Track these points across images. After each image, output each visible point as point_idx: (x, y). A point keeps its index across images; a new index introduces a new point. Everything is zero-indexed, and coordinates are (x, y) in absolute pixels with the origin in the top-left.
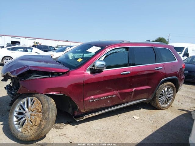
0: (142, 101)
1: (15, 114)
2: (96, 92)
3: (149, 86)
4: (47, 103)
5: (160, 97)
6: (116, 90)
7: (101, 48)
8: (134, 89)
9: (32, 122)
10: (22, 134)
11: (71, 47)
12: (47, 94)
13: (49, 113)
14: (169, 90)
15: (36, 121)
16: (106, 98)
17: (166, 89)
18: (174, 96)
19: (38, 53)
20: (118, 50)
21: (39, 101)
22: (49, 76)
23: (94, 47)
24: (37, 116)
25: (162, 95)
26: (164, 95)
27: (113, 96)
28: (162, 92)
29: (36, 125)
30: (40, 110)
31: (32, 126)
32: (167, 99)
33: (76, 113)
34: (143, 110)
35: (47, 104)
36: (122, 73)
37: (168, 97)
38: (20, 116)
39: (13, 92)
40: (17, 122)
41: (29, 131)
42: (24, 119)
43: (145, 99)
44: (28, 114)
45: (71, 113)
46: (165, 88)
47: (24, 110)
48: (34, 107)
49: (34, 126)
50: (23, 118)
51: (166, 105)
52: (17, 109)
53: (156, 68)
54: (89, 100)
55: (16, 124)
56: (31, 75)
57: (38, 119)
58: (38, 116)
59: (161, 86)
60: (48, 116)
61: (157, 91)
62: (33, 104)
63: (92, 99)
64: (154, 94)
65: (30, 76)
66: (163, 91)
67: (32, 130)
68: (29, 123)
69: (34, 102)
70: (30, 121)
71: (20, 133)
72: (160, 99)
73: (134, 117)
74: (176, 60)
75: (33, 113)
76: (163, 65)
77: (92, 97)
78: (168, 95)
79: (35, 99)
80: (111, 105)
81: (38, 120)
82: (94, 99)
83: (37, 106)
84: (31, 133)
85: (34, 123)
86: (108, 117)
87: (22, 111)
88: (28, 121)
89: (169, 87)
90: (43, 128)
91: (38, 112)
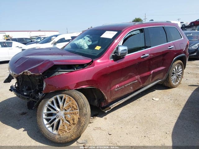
0: (158, 82)
1: (44, 116)
2: (121, 80)
3: (164, 66)
4: (81, 98)
5: (172, 76)
6: (137, 75)
7: (117, 32)
8: (152, 72)
9: (68, 121)
10: (59, 136)
11: (56, 36)
12: (78, 88)
13: (86, 108)
14: (179, 68)
15: (73, 120)
16: (129, 84)
17: (176, 68)
18: (182, 73)
19: (19, 47)
20: (134, 33)
21: (71, 98)
22: (74, 70)
23: (107, 32)
24: (73, 114)
25: (173, 73)
26: (175, 74)
27: (135, 81)
28: (174, 71)
29: (75, 124)
30: (75, 107)
31: (70, 125)
32: (177, 77)
33: (103, 105)
34: (157, 91)
35: (82, 100)
36: (142, 57)
37: (178, 75)
38: (52, 118)
39: (25, 94)
40: (49, 124)
41: (68, 131)
42: (57, 120)
43: (160, 80)
44: (61, 113)
45: (97, 106)
46: (176, 66)
47: (55, 110)
48: (67, 105)
49: (72, 125)
50: (55, 119)
51: (177, 83)
52: (45, 111)
53: (169, 48)
54: (115, 89)
55: (49, 127)
56: (56, 71)
57: (75, 116)
58: (75, 114)
59: (174, 63)
60: (86, 112)
61: (170, 70)
62: (65, 102)
63: (118, 88)
64: (168, 74)
65: (54, 72)
66: (174, 69)
67: (71, 130)
68: (66, 123)
69: (65, 100)
70: (66, 121)
71: (57, 136)
72: (172, 77)
73: (154, 99)
74: (182, 37)
75: (68, 111)
76: (174, 44)
77: (118, 86)
78: (178, 73)
79: (66, 96)
80: (133, 91)
81: (76, 118)
82: (120, 87)
83: (70, 103)
84: (71, 133)
85: (72, 122)
86: (131, 103)
87: (53, 111)
88: (63, 121)
89: (179, 65)
90: (83, 125)
91: (73, 110)
